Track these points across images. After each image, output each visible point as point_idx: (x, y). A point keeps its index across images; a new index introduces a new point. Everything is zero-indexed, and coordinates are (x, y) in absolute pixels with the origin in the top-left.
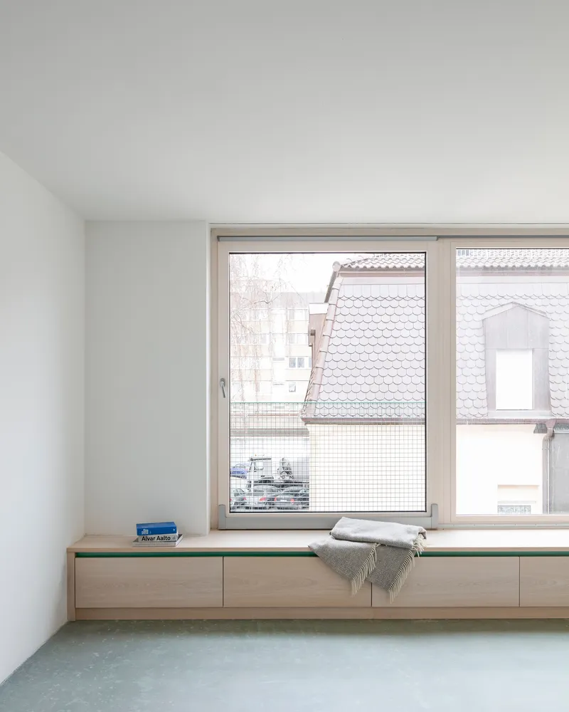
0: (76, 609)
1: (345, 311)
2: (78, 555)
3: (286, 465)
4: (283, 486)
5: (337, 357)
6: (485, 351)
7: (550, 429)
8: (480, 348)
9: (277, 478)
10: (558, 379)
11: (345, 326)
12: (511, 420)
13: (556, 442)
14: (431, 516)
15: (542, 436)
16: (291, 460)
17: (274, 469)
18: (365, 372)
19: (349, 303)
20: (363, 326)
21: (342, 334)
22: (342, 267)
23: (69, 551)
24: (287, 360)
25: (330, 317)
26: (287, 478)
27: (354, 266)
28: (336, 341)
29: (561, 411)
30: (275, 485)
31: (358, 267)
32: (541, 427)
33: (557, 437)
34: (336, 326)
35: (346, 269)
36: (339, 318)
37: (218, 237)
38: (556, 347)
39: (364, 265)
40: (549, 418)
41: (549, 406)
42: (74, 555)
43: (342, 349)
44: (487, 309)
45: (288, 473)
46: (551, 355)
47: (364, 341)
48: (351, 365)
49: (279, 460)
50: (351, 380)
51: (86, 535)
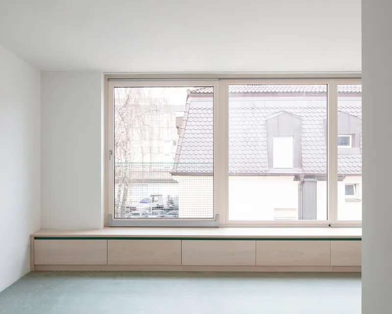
0: (35, 265)
1: (193, 115)
2: (36, 238)
3: (170, 199)
4: (169, 210)
5: (188, 140)
6: (267, 137)
7: (302, 179)
8: (265, 135)
9: (166, 206)
10: (307, 152)
11: (193, 123)
12: (281, 174)
13: (305, 185)
14: (216, 221)
15: (298, 182)
16: (173, 197)
17: (164, 201)
18: (203, 148)
19: (195, 111)
20: (202, 123)
21: (191, 127)
22: (191, 92)
23: (31, 236)
24: (172, 142)
25: (185, 118)
26: (171, 206)
27: (198, 92)
28: (188, 131)
29: (307, 169)
30: (165, 210)
31: (200, 92)
32: (297, 177)
33: (305, 183)
34: (189, 123)
35: (193, 93)
36: (190, 119)
37: (108, 79)
38: (306, 135)
39: (203, 91)
40: (301, 173)
41: (301, 166)
42: (33, 238)
43: (191, 136)
44: (269, 114)
45: (171, 203)
46: (303, 139)
47: (203, 131)
48: (196, 144)
49: (166, 196)
50: (196, 152)
51: (41, 229)
